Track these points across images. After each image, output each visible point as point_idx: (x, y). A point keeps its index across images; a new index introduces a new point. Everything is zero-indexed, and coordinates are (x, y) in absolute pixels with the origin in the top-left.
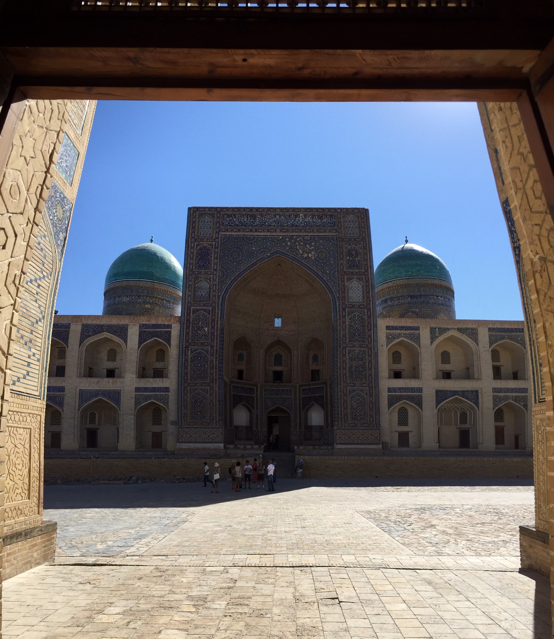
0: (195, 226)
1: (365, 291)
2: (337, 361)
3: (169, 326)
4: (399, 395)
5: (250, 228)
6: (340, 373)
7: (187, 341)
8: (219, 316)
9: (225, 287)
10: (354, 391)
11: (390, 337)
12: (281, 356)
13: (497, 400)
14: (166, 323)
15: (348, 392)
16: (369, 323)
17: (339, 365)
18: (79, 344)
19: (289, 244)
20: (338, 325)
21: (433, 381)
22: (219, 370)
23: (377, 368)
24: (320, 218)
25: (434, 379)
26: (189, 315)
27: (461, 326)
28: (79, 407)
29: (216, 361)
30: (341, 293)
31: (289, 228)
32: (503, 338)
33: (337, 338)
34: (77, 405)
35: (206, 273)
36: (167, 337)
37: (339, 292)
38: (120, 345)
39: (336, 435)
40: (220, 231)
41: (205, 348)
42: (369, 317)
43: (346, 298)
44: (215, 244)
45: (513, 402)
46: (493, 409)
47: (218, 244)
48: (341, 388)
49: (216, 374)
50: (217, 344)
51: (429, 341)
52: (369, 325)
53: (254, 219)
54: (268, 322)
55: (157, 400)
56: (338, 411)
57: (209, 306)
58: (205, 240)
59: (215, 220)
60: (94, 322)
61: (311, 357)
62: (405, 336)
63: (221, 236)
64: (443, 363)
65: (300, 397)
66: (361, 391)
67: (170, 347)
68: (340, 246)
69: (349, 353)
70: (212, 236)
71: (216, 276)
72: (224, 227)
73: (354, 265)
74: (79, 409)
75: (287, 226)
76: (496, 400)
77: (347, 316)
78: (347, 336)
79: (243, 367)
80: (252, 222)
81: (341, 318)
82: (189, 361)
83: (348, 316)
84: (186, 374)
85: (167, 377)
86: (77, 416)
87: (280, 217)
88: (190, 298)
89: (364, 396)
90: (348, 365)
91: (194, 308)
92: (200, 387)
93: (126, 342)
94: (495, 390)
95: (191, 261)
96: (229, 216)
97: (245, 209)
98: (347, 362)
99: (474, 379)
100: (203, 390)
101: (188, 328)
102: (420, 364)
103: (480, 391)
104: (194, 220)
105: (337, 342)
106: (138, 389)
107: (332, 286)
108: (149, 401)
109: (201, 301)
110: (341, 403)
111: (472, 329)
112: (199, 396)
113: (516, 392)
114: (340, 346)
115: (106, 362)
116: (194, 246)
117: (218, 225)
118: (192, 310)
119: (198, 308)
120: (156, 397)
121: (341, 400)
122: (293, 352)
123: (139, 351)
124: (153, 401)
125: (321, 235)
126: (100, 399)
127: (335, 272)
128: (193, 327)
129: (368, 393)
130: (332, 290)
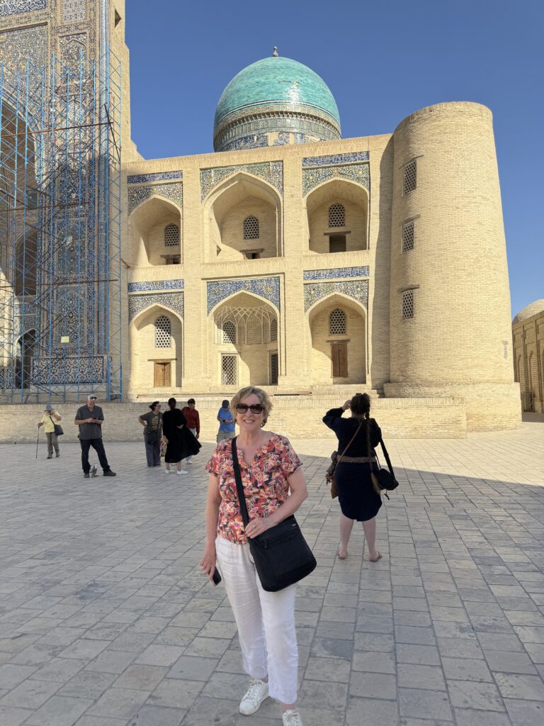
2: (41, 242)
4: (147, 295)
6: (44, 264)
10: (66, 291)
11: (135, 195)
13: (313, 292)
15: (55, 294)
17: (43, 250)
21: (202, 267)
25: (203, 263)
27: (255, 160)
32: (329, 175)
37: (47, 126)
46: (306, 311)
48: (44, 288)
51: (198, 197)
64: (246, 237)
66: (76, 290)
73: (73, 74)
76: (310, 293)
77: (57, 167)
78: (57, 200)
89: (81, 300)
90: (57, 249)
94: (308, 274)
98: (56, 244)
103: (281, 279)
107: (37, 119)
113: (348, 275)
127: (43, 92)
130: (36, 125)
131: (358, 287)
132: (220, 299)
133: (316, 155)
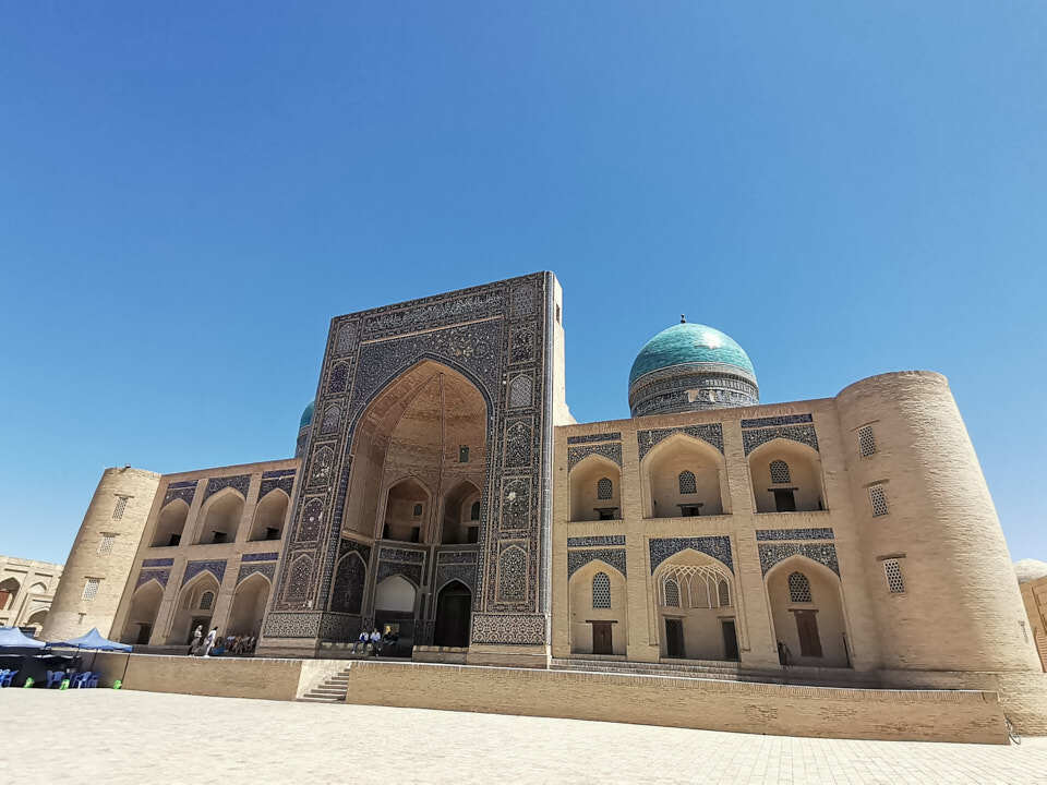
0: (335, 340)
1: (535, 389)
2: (487, 498)
3: (294, 472)
4: (587, 550)
5: (395, 330)
6: (490, 517)
7: (303, 488)
8: (344, 450)
9: (356, 411)
10: (508, 545)
11: (575, 454)
13: (769, 553)
14: (291, 468)
15: (498, 548)
17: (489, 505)
18: (200, 504)
19: (440, 341)
20: (493, 444)
21: (644, 523)
22: (333, 525)
25: (645, 518)
26: (311, 453)
28: (182, 584)
29: (331, 512)
31: (442, 321)
33: (489, 464)
35: (338, 397)
36: (290, 486)
37: (498, 396)
38: (240, 502)
39: (474, 626)
40: (360, 340)
41: (321, 495)
43: (507, 404)
44: (353, 358)
45: (804, 558)
46: (764, 573)
47: (356, 358)
48: (488, 542)
49: (328, 530)
50: (336, 488)
51: (637, 455)
53: (401, 318)
54: (451, 458)
55: (263, 571)
56: (481, 581)
57: (335, 439)
58: (343, 355)
59: (357, 329)
62: (600, 451)
63: (361, 348)
64: (683, 492)
67: (289, 501)
68: (504, 332)
69: (504, 485)
70: (351, 349)
71: (349, 399)
72: (365, 335)
73: (522, 355)
74: (181, 588)
75: (440, 318)
76: (767, 555)
78: (504, 460)
79: (419, 523)
80: (399, 321)
81: (497, 433)
82: (301, 515)
83: (507, 429)
84: (294, 532)
86: (176, 598)
87: (432, 309)
88: (315, 431)
90: (502, 504)
91: (318, 443)
92: (307, 550)
93: (246, 496)
94: (761, 535)
97: (391, 307)
98: (501, 499)
100: (309, 554)
101: (307, 470)
102: (621, 493)
103: (732, 539)
105: (489, 470)
106: (245, 558)
107: (489, 389)
108: (255, 574)
109: (327, 433)
110: (486, 567)
111: (713, 426)
112: (303, 563)
113: (808, 537)
114: (492, 475)
116: (330, 365)
117: (359, 334)
118: (315, 446)
119: (322, 442)
120: (262, 568)
121: (487, 561)
123: (256, 509)
124: (259, 573)
125: (482, 322)
126: (207, 572)
127: (495, 369)
128: (313, 468)
129: (529, 548)
130: (488, 396)
131: (822, 550)
132: (664, 558)
133: (755, 417)
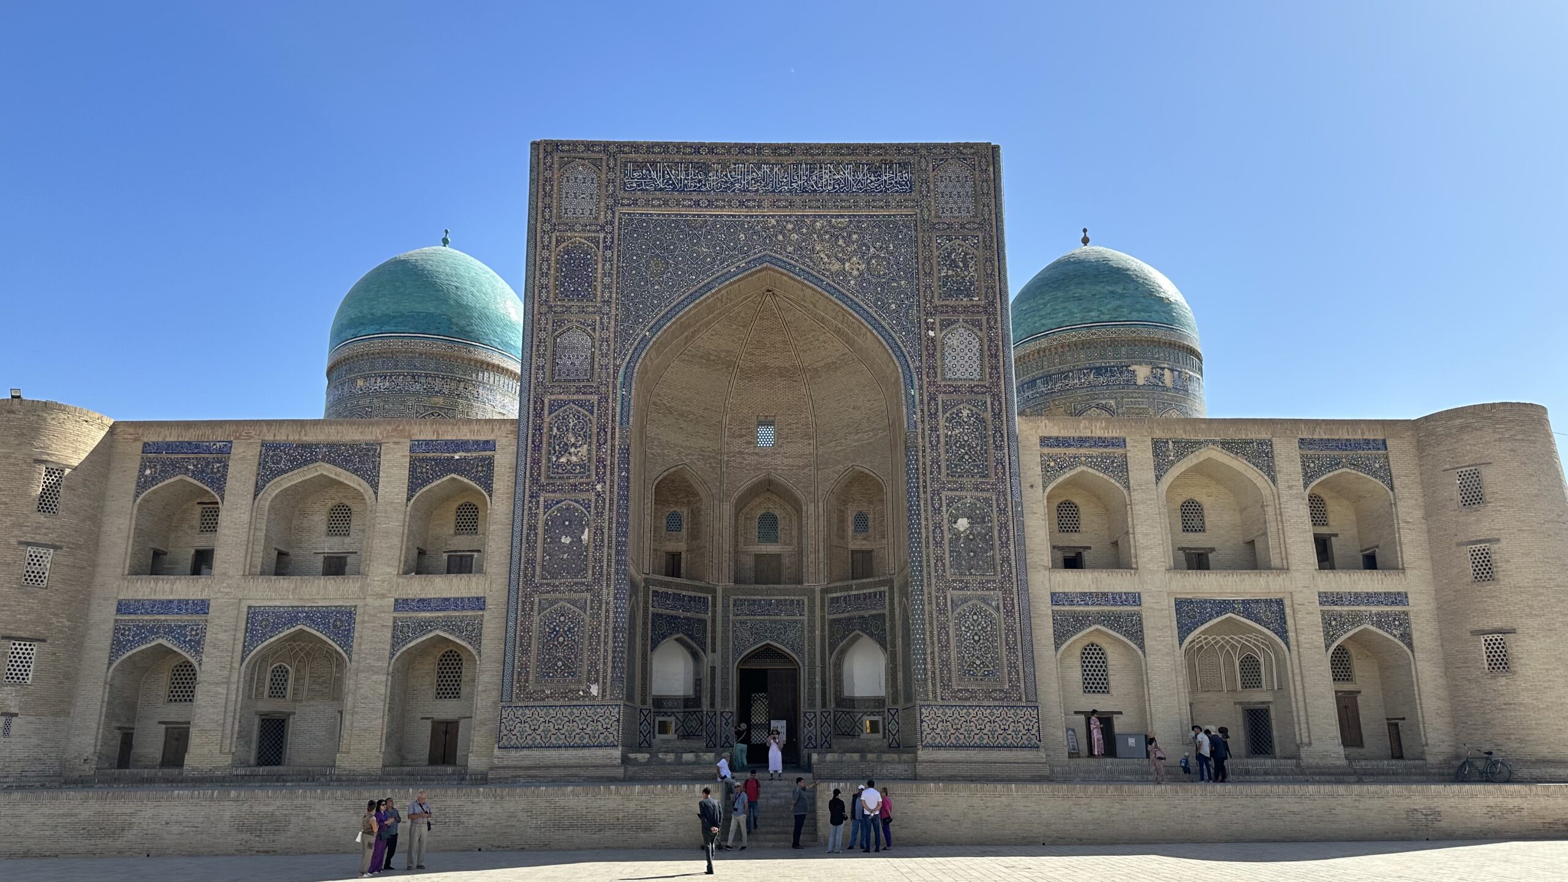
0: (552, 190)
1: (987, 353)
2: (919, 524)
3: (489, 445)
4: (1082, 612)
5: (695, 196)
6: (928, 556)
7: (535, 481)
8: (618, 418)
9: (631, 344)
10: (965, 600)
11: (1052, 464)
12: (775, 519)
13: (1334, 623)
14: (482, 438)
15: (949, 603)
16: (998, 430)
17: (924, 535)
18: (253, 491)
19: (795, 237)
20: (920, 437)
21: (1168, 576)
22: (618, 553)
23: (1021, 541)
24: (875, 171)
25: (1168, 570)
26: (539, 415)
27: (1232, 434)
28: (243, 651)
29: (610, 529)
30: (924, 358)
31: (794, 198)
32: (1335, 464)
33: (917, 469)
34: (239, 647)
35: (582, 310)
36: (484, 472)
37: (920, 355)
38: (362, 495)
39: (922, 721)
40: (616, 203)
41: (582, 496)
42: (997, 415)
43: (939, 371)
44: (605, 238)
45: (1374, 629)
46: (1327, 647)
47: (612, 238)
48: (930, 593)
49: (609, 561)
50: (612, 487)
51: (1151, 475)
52: (998, 435)
53: (706, 175)
54: (741, 436)
55: (452, 632)
56: (925, 654)
57: (591, 393)
58: (578, 227)
59: (603, 177)
60: (294, 437)
61: (850, 519)
62: (1092, 462)
63: (620, 219)
64: (1186, 529)
65: (823, 618)
66: (984, 600)
67: (490, 496)
68: (923, 242)
69: (948, 505)
70: (596, 218)
71: (609, 318)
72: (626, 195)
73: (958, 289)
74: (243, 660)
75: (790, 191)
76: (1331, 625)
77: (940, 414)
78: (943, 465)
79: (679, 544)
80: (700, 181)
81: (927, 419)
82: (540, 531)
83: (944, 413)
84: (531, 562)
85: (480, 571)
86: (234, 678)
87: (772, 170)
88: (541, 372)
89: (991, 614)
90: (947, 536)
91: (553, 397)
92: (567, 595)
93: (375, 486)
94: (1326, 598)
95: (544, 281)
96: (639, 166)
97: (678, 146)
98: (945, 528)
99: (1269, 568)
100: (574, 603)
101: (537, 448)
102: (1131, 531)
103: (1287, 602)
104: (548, 174)
105: (918, 478)
106: (401, 604)
107: (903, 342)
108: (431, 635)
109: (570, 381)
110: (931, 632)
111: (1261, 443)
112: (562, 619)
113: (1380, 603)
114: (925, 487)
115: (323, 538)
116: (550, 242)
117: (611, 189)
118: (546, 401)
119: (562, 397)
120: (448, 625)
121: (931, 624)
122: (804, 508)
123: (409, 509)
124: (442, 634)
125: (877, 216)
126: (301, 630)
127: (911, 307)
128: (549, 444)
129: (1001, 606)
130: (902, 352)
131: (1395, 620)
132: (1196, 625)
